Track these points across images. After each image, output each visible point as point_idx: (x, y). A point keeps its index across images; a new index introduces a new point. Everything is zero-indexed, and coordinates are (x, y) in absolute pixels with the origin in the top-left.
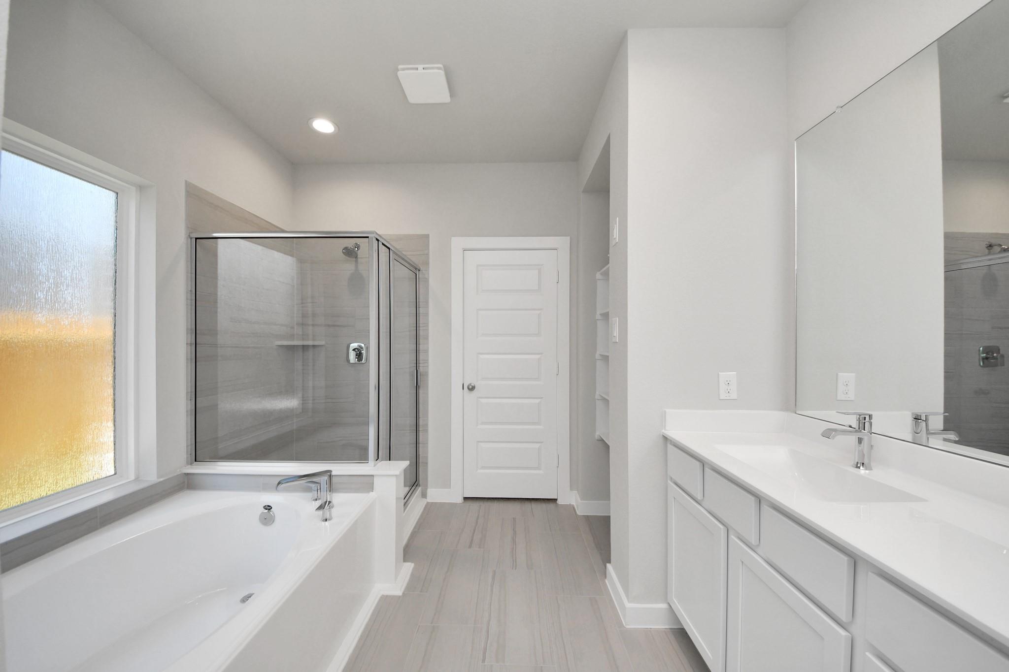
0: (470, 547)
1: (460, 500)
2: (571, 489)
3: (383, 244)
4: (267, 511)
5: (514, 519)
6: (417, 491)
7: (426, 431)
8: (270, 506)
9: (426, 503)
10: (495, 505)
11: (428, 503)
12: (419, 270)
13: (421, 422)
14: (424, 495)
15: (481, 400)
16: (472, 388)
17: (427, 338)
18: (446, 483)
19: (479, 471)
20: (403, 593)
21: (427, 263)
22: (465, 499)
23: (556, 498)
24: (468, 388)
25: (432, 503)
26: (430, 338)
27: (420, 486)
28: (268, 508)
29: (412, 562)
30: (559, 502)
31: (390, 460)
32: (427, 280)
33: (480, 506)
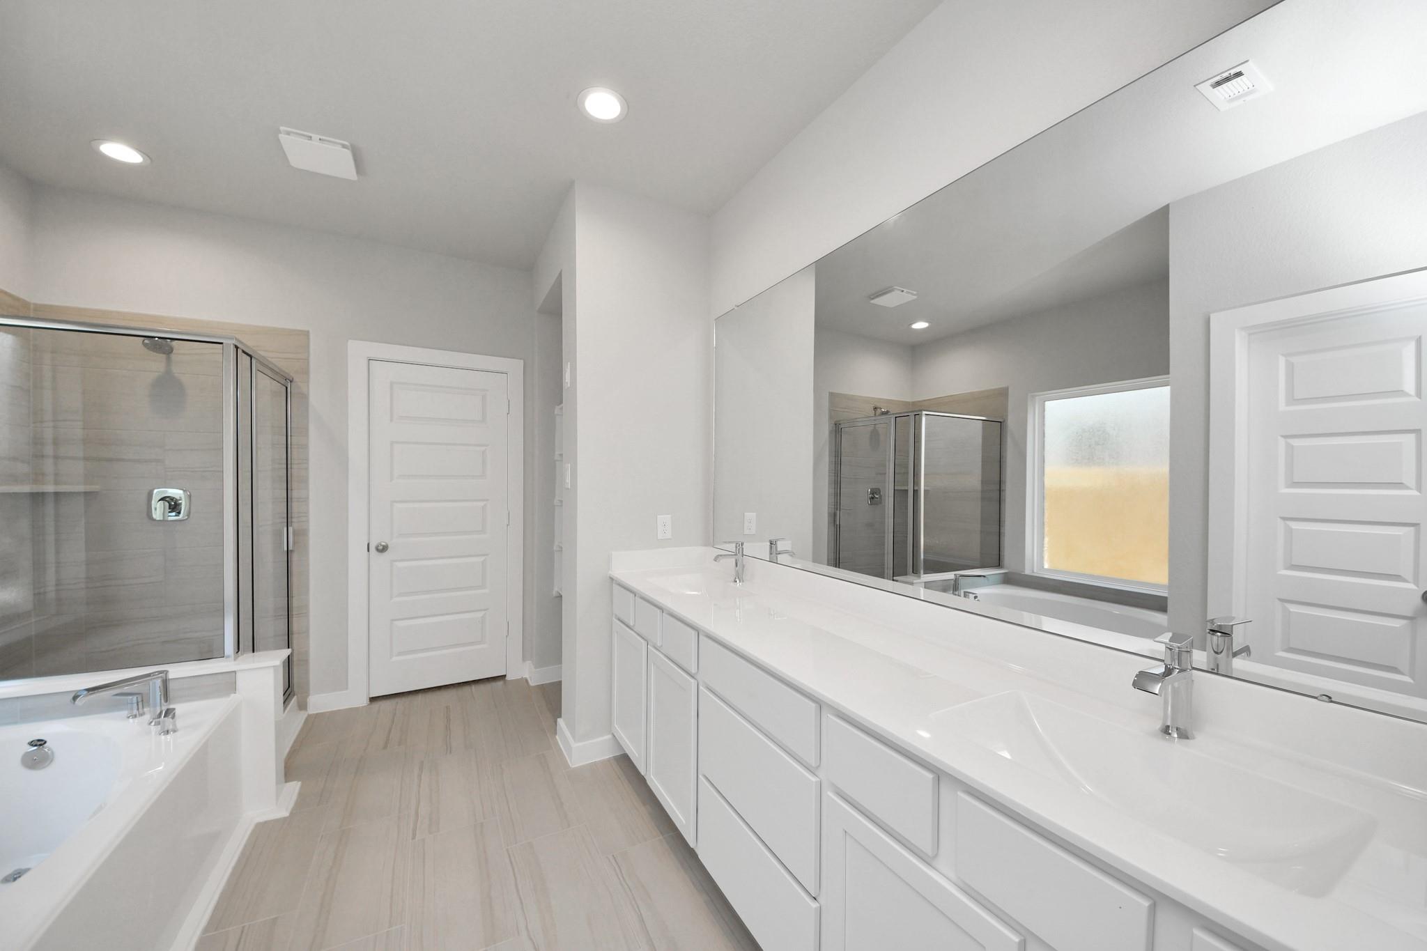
0: (385, 747)
1: (364, 702)
2: (524, 659)
3: (244, 352)
4: (35, 748)
5: (447, 708)
6: (291, 700)
7: (307, 615)
8: (42, 740)
9: (305, 716)
10: (420, 697)
11: (309, 716)
12: (291, 382)
13: (295, 603)
14: (302, 706)
15: (397, 563)
16: (383, 549)
17: (305, 481)
18: (340, 683)
19: (395, 659)
20: (291, 813)
21: (306, 372)
22: (373, 699)
23: (505, 674)
24: (377, 549)
25: (317, 714)
26: (311, 481)
27: (294, 695)
28: (40, 743)
29: (299, 781)
30: (508, 678)
31: (253, 651)
32: (304, 397)
33: (397, 703)
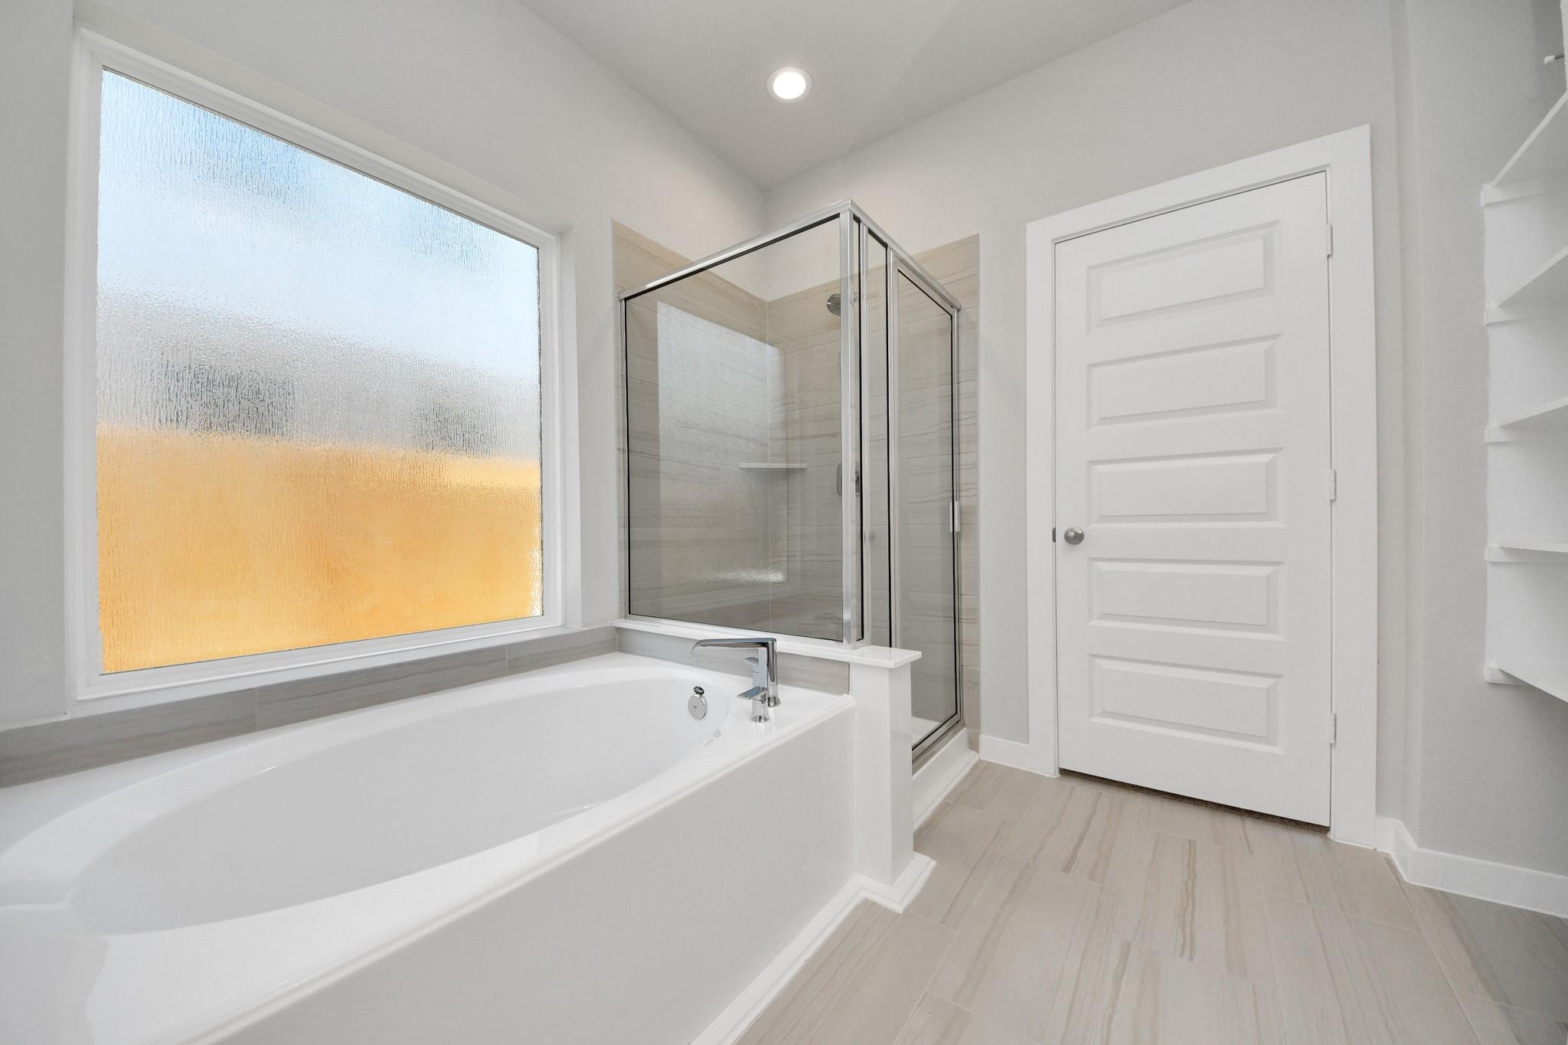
0: (1066, 869)
1: (1051, 773)
2: (1380, 809)
3: (870, 232)
4: (698, 696)
5: (1192, 844)
6: (959, 731)
7: (976, 621)
8: (702, 689)
9: (977, 759)
10: (1140, 800)
11: (980, 761)
12: (959, 310)
13: (965, 603)
14: (973, 745)
15: (1099, 564)
16: (1075, 539)
17: (974, 439)
18: (1020, 731)
19: (1096, 719)
20: (906, 910)
21: (975, 296)
22: (1065, 772)
23: (1328, 825)
24: (1067, 538)
25: (990, 763)
26: (982, 438)
27: (964, 725)
28: (700, 691)
29: (933, 858)
30: (1331, 835)
31: (891, 646)
32: (974, 326)
33: (1101, 794)
